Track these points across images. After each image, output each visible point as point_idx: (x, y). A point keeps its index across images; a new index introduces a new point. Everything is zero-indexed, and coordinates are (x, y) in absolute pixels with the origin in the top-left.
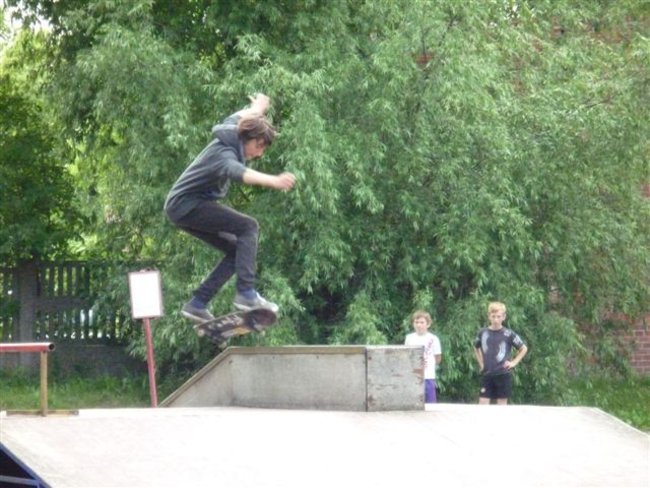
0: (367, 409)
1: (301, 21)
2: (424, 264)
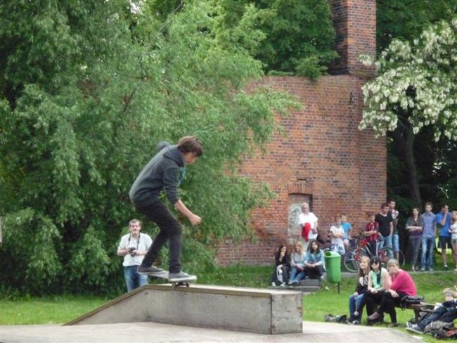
0: (271, 333)
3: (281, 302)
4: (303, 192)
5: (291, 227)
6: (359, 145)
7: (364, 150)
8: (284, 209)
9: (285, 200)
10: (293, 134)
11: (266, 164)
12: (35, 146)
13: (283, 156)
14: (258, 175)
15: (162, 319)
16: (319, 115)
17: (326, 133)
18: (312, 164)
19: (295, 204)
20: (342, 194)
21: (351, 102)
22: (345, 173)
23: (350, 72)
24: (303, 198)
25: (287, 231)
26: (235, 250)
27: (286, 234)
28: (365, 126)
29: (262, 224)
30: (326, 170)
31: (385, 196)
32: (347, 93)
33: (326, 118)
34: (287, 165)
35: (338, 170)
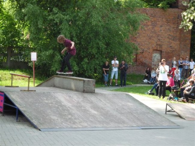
0: (83, 92)
1: (65, 6)
2: (85, 53)
3: (87, 83)
4: (158, 49)
5: (153, 61)
6: (180, 34)
7: (182, 36)
8: (151, 55)
9: (151, 52)
10: (156, 28)
11: (145, 39)
13: (151, 36)
14: (142, 43)
16: (166, 22)
17: (168, 29)
18: (162, 40)
19: (155, 54)
20: (173, 51)
21: (178, 18)
22: (174, 44)
23: (179, 7)
24: (158, 52)
25: (152, 63)
27: (151, 64)
28: (181, 27)
29: (142, 60)
30: (167, 42)
31: (189, 52)
32: (177, 15)
33: (169, 24)
34: (153, 39)
35: (172, 42)
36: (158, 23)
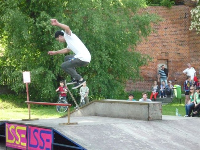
0: (148, 120)
3: (152, 107)
4: (164, 58)
6: (189, 37)
7: (192, 39)
8: (156, 66)
9: (156, 62)
10: (159, 32)
11: (147, 46)
12: (45, 39)
13: (155, 42)
14: (144, 51)
15: (101, 115)
16: (171, 24)
17: (174, 32)
18: (168, 46)
19: (160, 64)
20: (182, 59)
21: (185, 17)
22: (183, 50)
23: (185, 4)
24: (164, 61)
26: (134, 85)
28: (192, 29)
29: (146, 73)
30: (174, 48)
32: (184, 13)
33: (174, 25)
34: (156, 46)
35: (180, 48)
36: (161, 25)
